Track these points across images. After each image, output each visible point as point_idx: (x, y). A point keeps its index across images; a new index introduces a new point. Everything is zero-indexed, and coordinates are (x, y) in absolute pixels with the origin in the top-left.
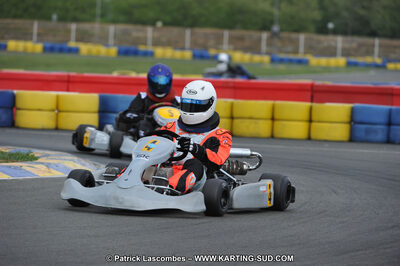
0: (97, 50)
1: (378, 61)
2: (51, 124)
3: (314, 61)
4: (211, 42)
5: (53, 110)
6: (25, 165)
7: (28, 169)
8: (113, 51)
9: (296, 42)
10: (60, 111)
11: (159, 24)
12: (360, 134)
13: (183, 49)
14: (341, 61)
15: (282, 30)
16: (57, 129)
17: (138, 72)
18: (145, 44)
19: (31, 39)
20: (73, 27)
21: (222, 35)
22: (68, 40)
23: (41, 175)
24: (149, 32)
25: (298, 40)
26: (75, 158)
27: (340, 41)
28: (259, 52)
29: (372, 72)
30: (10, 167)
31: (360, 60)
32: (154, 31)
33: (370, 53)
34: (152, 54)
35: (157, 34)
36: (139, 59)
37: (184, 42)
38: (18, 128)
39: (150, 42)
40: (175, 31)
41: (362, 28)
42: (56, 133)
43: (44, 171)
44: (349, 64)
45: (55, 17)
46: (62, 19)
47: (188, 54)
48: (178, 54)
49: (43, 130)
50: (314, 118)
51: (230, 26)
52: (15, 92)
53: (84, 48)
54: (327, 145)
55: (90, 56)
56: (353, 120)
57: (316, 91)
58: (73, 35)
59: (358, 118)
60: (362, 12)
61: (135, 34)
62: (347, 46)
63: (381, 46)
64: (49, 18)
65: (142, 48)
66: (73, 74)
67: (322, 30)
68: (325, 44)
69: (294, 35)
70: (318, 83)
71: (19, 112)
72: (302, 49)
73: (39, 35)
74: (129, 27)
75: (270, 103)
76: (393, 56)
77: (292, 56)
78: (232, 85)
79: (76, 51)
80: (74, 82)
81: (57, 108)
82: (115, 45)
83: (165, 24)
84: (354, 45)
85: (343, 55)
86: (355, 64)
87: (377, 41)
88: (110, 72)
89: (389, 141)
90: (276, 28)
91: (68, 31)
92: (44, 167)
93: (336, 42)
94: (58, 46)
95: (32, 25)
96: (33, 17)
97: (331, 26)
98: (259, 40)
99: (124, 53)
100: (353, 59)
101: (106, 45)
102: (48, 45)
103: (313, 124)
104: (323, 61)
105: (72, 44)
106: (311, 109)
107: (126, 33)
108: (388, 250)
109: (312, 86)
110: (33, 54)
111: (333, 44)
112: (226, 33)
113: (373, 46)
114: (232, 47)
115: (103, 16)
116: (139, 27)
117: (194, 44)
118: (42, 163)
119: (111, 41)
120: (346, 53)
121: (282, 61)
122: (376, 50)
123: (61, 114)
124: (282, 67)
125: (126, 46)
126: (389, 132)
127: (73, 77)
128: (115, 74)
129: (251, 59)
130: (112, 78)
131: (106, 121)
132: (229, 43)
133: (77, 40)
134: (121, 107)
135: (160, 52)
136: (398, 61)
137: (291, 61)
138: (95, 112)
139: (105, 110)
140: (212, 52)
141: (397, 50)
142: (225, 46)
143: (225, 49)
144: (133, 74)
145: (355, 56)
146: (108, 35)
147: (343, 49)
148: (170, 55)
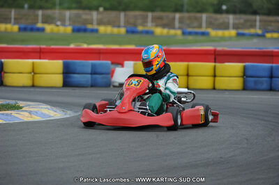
0: (58, 29)
1: (259, 32)
2: (29, 83)
3: (213, 33)
4: (139, 21)
5: (30, 73)
6: (14, 113)
7: (16, 115)
8: (69, 29)
9: (200, 20)
10: (35, 73)
11: (101, 9)
13: (119, 26)
14: (233, 32)
16: (33, 86)
17: (89, 44)
18: (92, 24)
19: (10, 22)
20: (40, 12)
21: (147, 16)
22: (37, 22)
23: (26, 120)
24: (95, 14)
25: (201, 18)
26: (49, 107)
27: (231, 18)
28: (173, 28)
29: (255, 40)
30: (3, 114)
31: (246, 31)
32: (98, 14)
33: (253, 26)
34: (97, 31)
35: (100, 16)
36: (87, 35)
37: (119, 22)
38: (6, 86)
39: (95, 22)
40: (113, 14)
41: (247, 9)
42: (32, 89)
43: (27, 117)
44: (239, 35)
45: (26, 6)
46: (31, 7)
47: (123, 30)
48: (116, 30)
49: (24, 87)
50: (217, 74)
51: (152, 11)
52: (3, 60)
53: (48, 28)
54: (227, 93)
55: (52, 32)
56: (245, 75)
57: (218, 55)
58: (40, 18)
61: (84, 17)
62: (237, 21)
63: (260, 21)
64: (22, 7)
65: (89, 27)
66: (43, 46)
67: (218, 11)
68: (221, 21)
69: (198, 15)
70: (219, 48)
71: (6, 75)
72: (204, 24)
73: (15, 19)
74: (80, 12)
75: (185, 64)
76: (270, 28)
77: (197, 30)
79: (43, 30)
80: (43, 52)
82: (70, 25)
83: (106, 9)
84: (242, 21)
85: (234, 28)
86: (243, 35)
87: (258, 18)
88: (69, 45)
89: (272, 89)
91: (37, 16)
92: (27, 114)
93: (228, 19)
94: (30, 27)
95: (11, 12)
96: (10, 6)
97: (224, 7)
98: (174, 19)
99: (76, 31)
100: (241, 31)
101: (63, 24)
102: (22, 26)
103: (217, 78)
104: (220, 33)
105: (40, 25)
106: (215, 67)
107: (78, 16)
109: (215, 51)
110: (12, 32)
111: (226, 20)
112: (150, 14)
113: (255, 21)
114: (154, 24)
115: (60, 4)
116: (87, 12)
117: (127, 23)
118: (26, 111)
119: (67, 23)
120: (236, 27)
121: (190, 33)
122: (258, 24)
123: (36, 76)
124: (190, 38)
125: (78, 25)
126: (271, 83)
127: (44, 49)
128: (72, 46)
129: (168, 33)
130: (72, 49)
131: (68, 80)
132: (152, 22)
133: (43, 22)
134: (79, 69)
135: (102, 29)
136: (273, 31)
137: (196, 33)
138: (60, 74)
139: (67, 72)
140: (140, 28)
141: (273, 24)
142: (149, 24)
143: (150, 26)
144: (85, 46)
145: (242, 28)
146: (65, 18)
147: (234, 24)
148: (110, 31)
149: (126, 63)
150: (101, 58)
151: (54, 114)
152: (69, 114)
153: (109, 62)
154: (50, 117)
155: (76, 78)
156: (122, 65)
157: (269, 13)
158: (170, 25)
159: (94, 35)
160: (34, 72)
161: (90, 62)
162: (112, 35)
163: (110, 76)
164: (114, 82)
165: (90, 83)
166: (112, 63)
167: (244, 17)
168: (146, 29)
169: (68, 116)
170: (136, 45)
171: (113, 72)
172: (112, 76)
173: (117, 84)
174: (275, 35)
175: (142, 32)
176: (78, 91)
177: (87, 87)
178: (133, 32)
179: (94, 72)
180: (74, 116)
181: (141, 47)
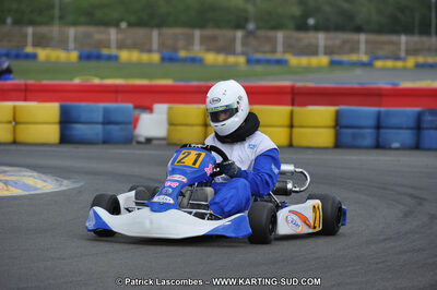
0: (57, 55)
1: (365, 58)
2: (8, 137)
3: (294, 60)
4: (181, 44)
5: (10, 122)
8: (74, 56)
9: (273, 41)
10: (17, 123)
11: (124, 25)
12: (347, 140)
13: (150, 51)
14: (324, 60)
15: (258, 28)
16: (15, 142)
17: (102, 78)
18: (109, 47)
20: (30, 30)
21: (192, 37)
22: (26, 45)
24: (113, 34)
25: (276, 38)
26: (35, 174)
27: (321, 38)
28: (233, 53)
29: (358, 71)
31: (345, 58)
32: (117, 33)
33: (355, 49)
34: (115, 58)
35: (121, 36)
36: (102, 64)
37: (151, 45)
39: (113, 44)
40: (140, 32)
41: (346, 23)
42: (13, 147)
43: (1, 190)
44: (333, 63)
45: (9, 20)
46: (17, 22)
47: (156, 57)
48: (145, 57)
50: (295, 123)
51: (202, 26)
53: (42, 54)
54: (310, 152)
55: (48, 62)
56: (339, 124)
57: (298, 94)
58: (30, 39)
59: (344, 121)
60: (346, 6)
61: (98, 36)
62: (330, 43)
63: (367, 42)
64: (3, 22)
65: (105, 52)
66: (31, 82)
67: (302, 26)
68: (306, 42)
69: (271, 33)
70: (299, 84)
72: (280, 48)
74: (91, 29)
76: (380, 53)
77: (269, 56)
79: (34, 56)
80: (31, 91)
81: (14, 119)
82: (75, 49)
83: (130, 25)
84: (338, 42)
85: (326, 53)
86: (340, 63)
87: (363, 37)
88: (71, 79)
89: (379, 146)
90: (251, 26)
91: (25, 36)
92: (0, 185)
93: (317, 39)
94: (14, 52)
97: (311, 21)
98: (233, 40)
99: (85, 57)
100: (336, 58)
101: (66, 49)
102: (3, 51)
103: (295, 130)
104: (304, 61)
105: (29, 49)
106: (292, 113)
107: (87, 35)
108: (380, 265)
109: (293, 88)
111: (314, 41)
112: (197, 33)
113: (358, 42)
114: (204, 47)
115: (61, 18)
116: (102, 29)
117: (162, 46)
119: (71, 45)
120: (329, 51)
121: (258, 62)
122: (363, 47)
123: (20, 127)
124: (259, 68)
125: (87, 50)
126: (378, 136)
127: (32, 85)
128: (77, 81)
129: (225, 61)
130: (77, 85)
131: (68, 132)
132: (201, 44)
133: (34, 45)
134: (84, 117)
135: (124, 55)
136: (386, 58)
137: (268, 62)
138: (55, 123)
139: (66, 120)
140: (182, 54)
141: (386, 47)
142: (197, 47)
143: (197, 50)
144: (97, 81)
145: (339, 54)
146: (68, 38)
147: (326, 47)
148: (136, 58)
149: (157, 107)
150: (119, 99)
151: (41, 184)
152: (66, 185)
153: (130, 106)
154: (36, 189)
155: (80, 130)
156: (150, 110)
157: (380, 30)
158: (228, 49)
159: (111, 64)
160: (15, 121)
161: (102, 105)
162: (139, 65)
163: (131, 127)
164: (139, 136)
165: (101, 137)
166: (136, 107)
167: (339, 38)
168: (192, 55)
169: (64, 188)
170: (175, 79)
171: (135, 122)
172: (135, 127)
173: (142, 139)
174: (389, 64)
175: (185, 60)
176: (82, 150)
177: (96, 144)
178: (171, 60)
179: (107, 121)
180: (73, 189)
181: (182, 83)
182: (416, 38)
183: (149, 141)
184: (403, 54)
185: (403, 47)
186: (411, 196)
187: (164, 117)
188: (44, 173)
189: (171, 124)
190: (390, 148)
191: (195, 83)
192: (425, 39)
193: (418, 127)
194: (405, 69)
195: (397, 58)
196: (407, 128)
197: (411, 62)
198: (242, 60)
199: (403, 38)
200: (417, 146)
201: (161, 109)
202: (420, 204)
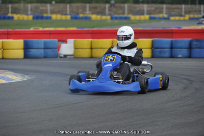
0: (23, 17)
1: (166, 16)
3: (133, 17)
4: (80, 11)
5: (1, 49)
8: (31, 17)
9: (123, 8)
11: (54, 2)
12: (157, 54)
13: (66, 14)
14: (147, 17)
15: (116, 3)
16: (3, 58)
17: (43, 28)
18: (47, 13)
20: (10, 6)
21: (86, 6)
22: (8, 13)
24: (49, 5)
25: (124, 7)
26: (12, 73)
27: (145, 7)
28: (105, 15)
29: (163, 22)
31: (156, 16)
32: (51, 6)
33: (161, 12)
34: (50, 18)
35: (52, 8)
36: (44, 21)
37: (67, 10)
39: (49, 12)
40: (62, 5)
42: (2, 61)
44: (151, 18)
46: (4, 2)
47: (69, 17)
48: (64, 17)
51: (90, 2)
53: (16, 17)
55: (19, 20)
56: (153, 47)
58: (10, 10)
59: (156, 46)
61: (41, 8)
62: (149, 9)
63: (166, 8)
65: (45, 15)
66: (10, 30)
68: (138, 9)
69: (122, 5)
72: (126, 12)
74: (39, 5)
76: (173, 13)
77: (121, 16)
78: (91, 32)
79: (12, 18)
80: (10, 34)
81: (3, 48)
82: (31, 14)
83: (56, 2)
84: (153, 8)
85: (147, 14)
86: (154, 18)
87: (164, 6)
88: (29, 28)
89: (172, 57)
91: (8, 8)
93: (144, 7)
94: (3, 16)
98: (105, 8)
99: (36, 18)
100: (152, 16)
101: (27, 14)
104: (138, 17)
105: (10, 15)
107: (37, 8)
111: (142, 8)
112: (88, 5)
113: (163, 8)
114: (91, 12)
116: (43, 4)
117: (71, 11)
119: (29, 13)
120: (149, 13)
121: (116, 18)
122: (164, 10)
123: (4, 51)
124: (117, 21)
125: (37, 14)
126: (172, 52)
127: (10, 31)
128: (32, 29)
129: (101, 18)
130: (31, 31)
131: (28, 53)
132: (89, 10)
133: (12, 13)
134: (35, 46)
135: (54, 17)
137: (121, 18)
138: (22, 49)
139: (27, 47)
140: (81, 15)
141: (175, 10)
142: (88, 12)
143: (88, 13)
144: (41, 29)
145: (154, 14)
146: (28, 9)
147: (148, 11)
148: (59, 18)
149: (69, 40)
150: (51, 37)
151: (15, 78)
152: (27, 78)
153: (57, 40)
154: (13, 80)
155: (33, 52)
156: (65, 42)
157: (172, 2)
158: (102, 13)
159: (48, 21)
161: (43, 40)
162: (61, 20)
163: (57, 50)
164: (60, 54)
165: (43, 55)
166: (59, 41)
167: (153, 6)
168: (85, 15)
169: (26, 79)
170: (77, 27)
171: (59, 48)
172: (59, 50)
173: (62, 56)
174: (177, 18)
175: (82, 18)
176: (34, 61)
177: (41, 58)
178: (76, 18)
179: (46, 48)
180: (30, 79)
181: (80, 29)
182: (190, 6)
183: (65, 56)
184: (183, 14)
185: (183, 10)
186: (187, 79)
187: (72, 45)
188: (16, 72)
189: (75, 48)
190: (177, 58)
191: (86, 29)
192: (193, 6)
193: (190, 47)
194: (184, 20)
195: (181, 16)
196: (185, 48)
197: (187, 17)
198: (109, 17)
199: (183, 6)
200: (190, 56)
201: (71, 41)
202: (191, 83)
